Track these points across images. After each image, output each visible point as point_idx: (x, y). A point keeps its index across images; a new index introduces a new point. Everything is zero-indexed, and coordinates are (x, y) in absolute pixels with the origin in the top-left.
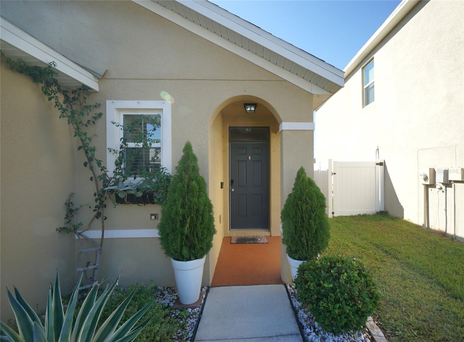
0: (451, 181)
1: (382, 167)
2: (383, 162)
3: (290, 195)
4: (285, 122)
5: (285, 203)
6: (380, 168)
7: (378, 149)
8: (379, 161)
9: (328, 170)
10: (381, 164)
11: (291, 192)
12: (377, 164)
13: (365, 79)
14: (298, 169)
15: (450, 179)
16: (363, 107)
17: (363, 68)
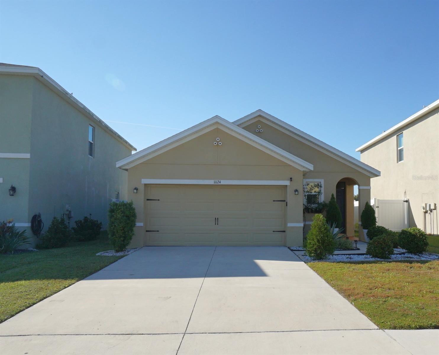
0: (432, 209)
1: (407, 203)
2: (408, 200)
3: (364, 211)
4: (361, 186)
5: (361, 214)
6: (406, 203)
7: (405, 192)
8: (406, 199)
9: (374, 205)
10: (407, 201)
11: (364, 209)
12: (404, 201)
13: (399, 144)
14: (366, 202)
15: (431, 208)
16: (398, 162)
17: (397, 136)
